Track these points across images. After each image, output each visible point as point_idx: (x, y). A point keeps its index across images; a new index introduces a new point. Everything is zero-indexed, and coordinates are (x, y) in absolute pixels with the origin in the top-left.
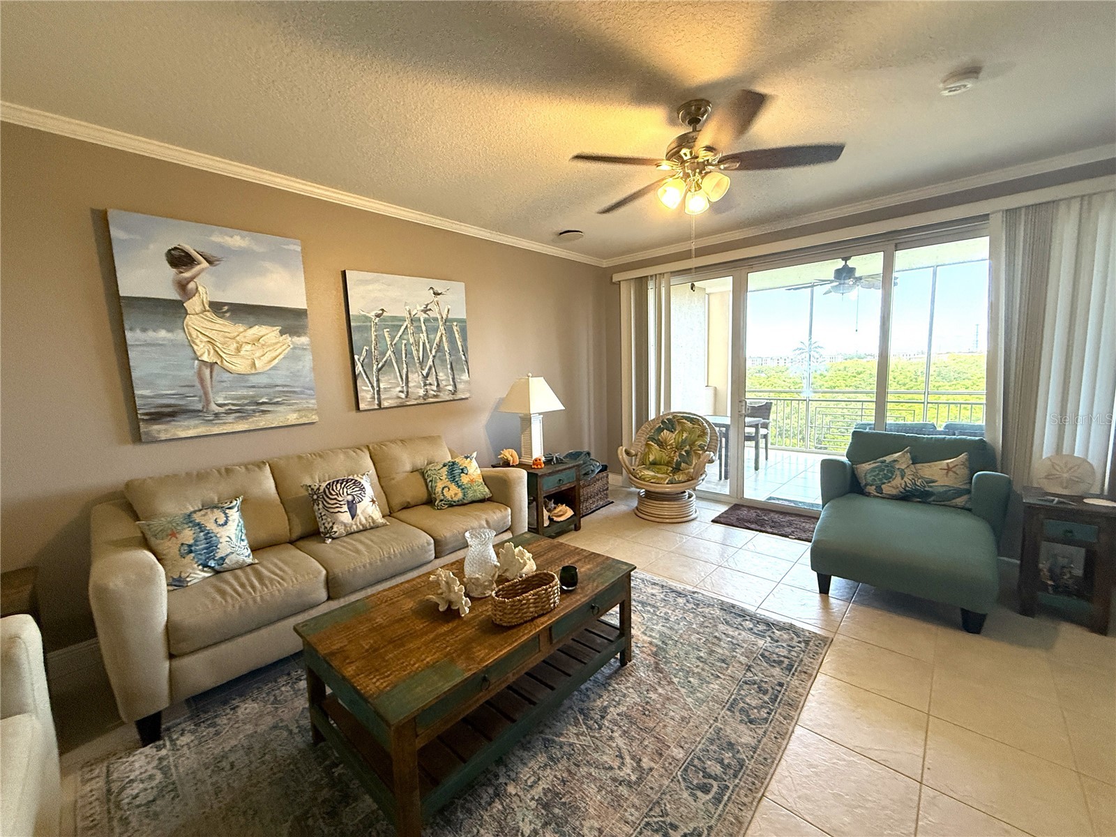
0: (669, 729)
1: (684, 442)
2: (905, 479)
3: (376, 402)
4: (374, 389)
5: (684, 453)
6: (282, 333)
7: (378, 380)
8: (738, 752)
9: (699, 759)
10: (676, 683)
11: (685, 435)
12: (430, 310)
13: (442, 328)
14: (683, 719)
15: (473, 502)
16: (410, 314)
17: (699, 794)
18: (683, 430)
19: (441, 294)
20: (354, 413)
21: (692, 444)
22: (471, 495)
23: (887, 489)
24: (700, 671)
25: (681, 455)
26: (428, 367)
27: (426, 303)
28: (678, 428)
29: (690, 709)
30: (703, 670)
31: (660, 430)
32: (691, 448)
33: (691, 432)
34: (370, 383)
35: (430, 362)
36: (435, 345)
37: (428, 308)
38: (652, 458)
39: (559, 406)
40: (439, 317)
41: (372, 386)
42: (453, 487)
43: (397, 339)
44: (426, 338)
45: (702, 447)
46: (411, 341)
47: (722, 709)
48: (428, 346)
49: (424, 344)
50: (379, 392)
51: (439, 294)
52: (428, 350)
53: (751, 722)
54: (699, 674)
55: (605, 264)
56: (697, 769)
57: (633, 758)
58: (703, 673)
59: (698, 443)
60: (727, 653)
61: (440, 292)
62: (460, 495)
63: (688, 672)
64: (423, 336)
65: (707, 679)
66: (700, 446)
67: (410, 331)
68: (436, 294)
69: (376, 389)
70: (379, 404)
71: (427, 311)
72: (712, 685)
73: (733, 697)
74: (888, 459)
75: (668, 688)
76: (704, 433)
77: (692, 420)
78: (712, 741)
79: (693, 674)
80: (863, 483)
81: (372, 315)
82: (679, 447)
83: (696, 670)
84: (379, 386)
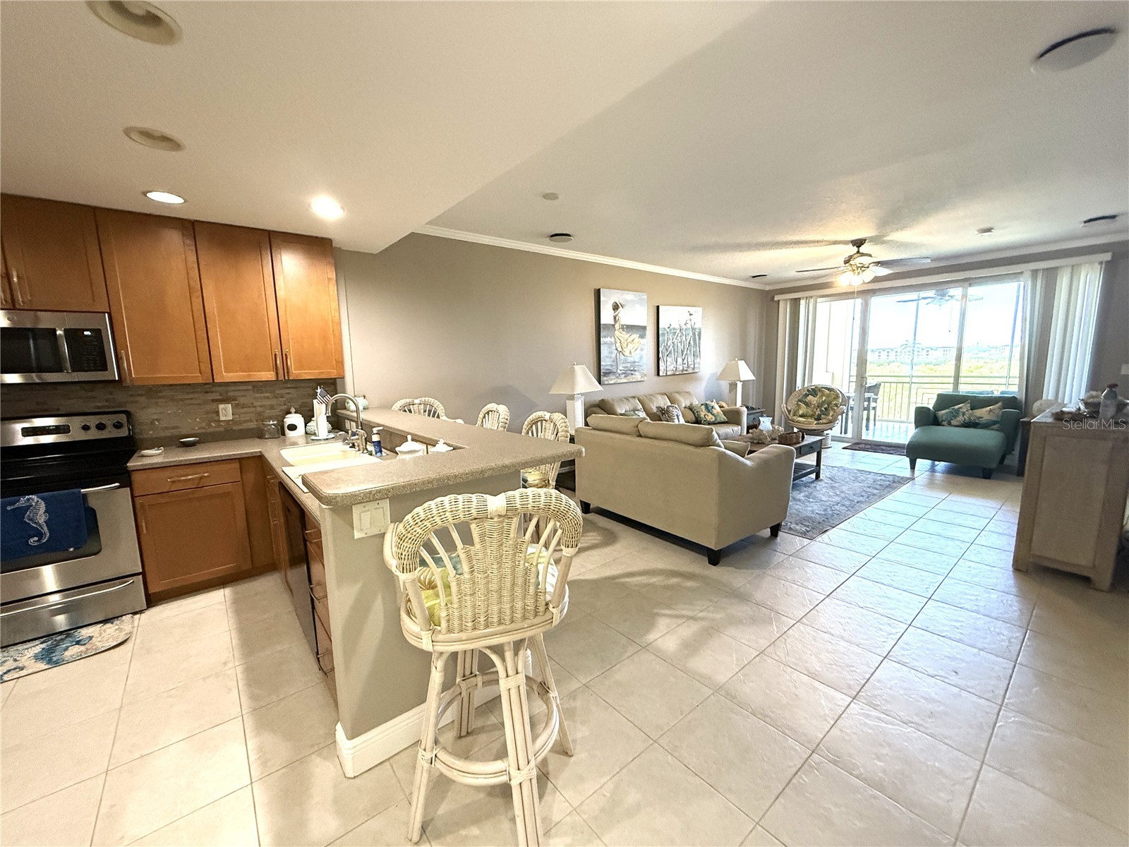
1: (823, 402)
2: (965, 417)
5: (823, 409)
11: (824, 398)
12: (688, 323)
15: (719, 423)
16: (680, 326)
18: (823, 395)
20: (656, 377)
21: (829, 404)
22: (718, 420)
23: (953, 422)
25: (821, 411)
27: (686, 320)
28: (819, 394)
31: (806, 395)
32: (828, 406)
33: (828, 396)
38: (801, 412)
39: (753, 378)
40: (691, 327)
42: (709, 414)
45: (836, 405)
55: (768, 288)
59: (834, 402)
62: (714, 419)
66: (835, 404)
67: (679, 335)
68: (691, 315)
71: (686, 324)
74: (956, 407)
76: (837, 397)
77: (829, 389)
80: (940, 420)
82: (819, 406)
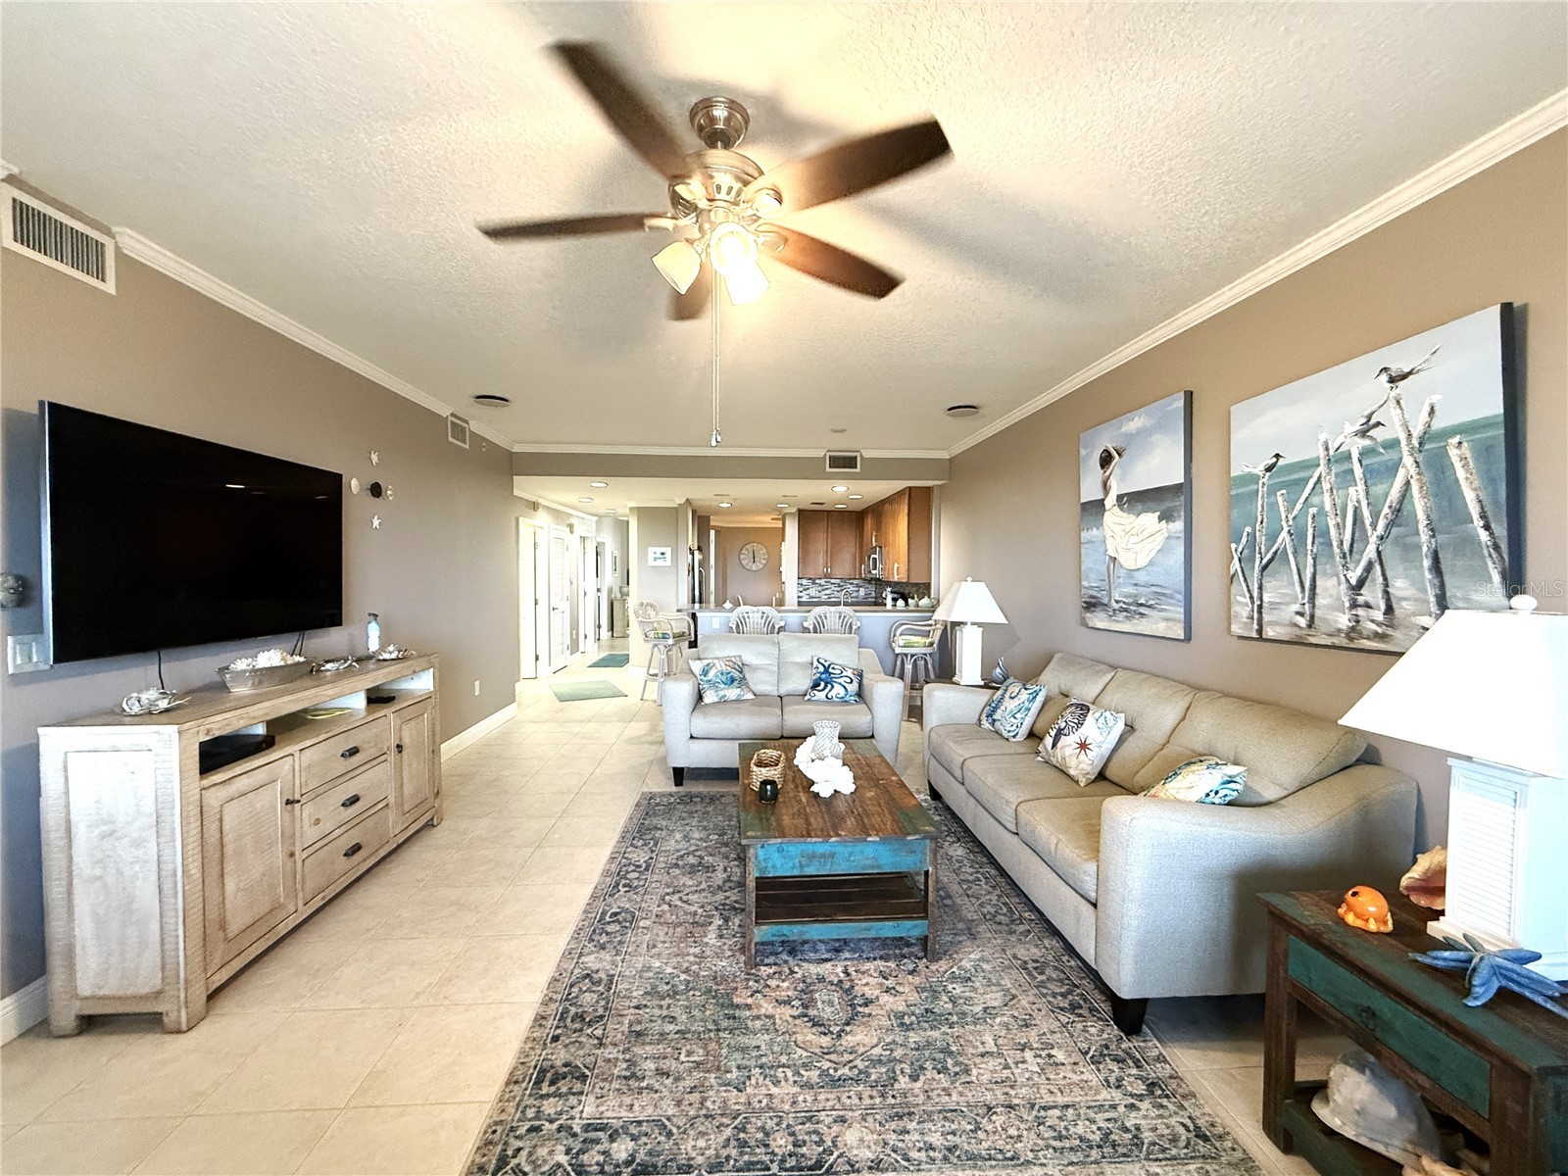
0: (661, 934)
3: (1256, 627)
4: (1253, 603)
6: (1160, 519)
7: (1260, 588)
8: (595, 946)
9: (626, 927)
10: (681, 975)
12: (1379, 424)
13: (1408, 460)
14: (654, 946)
16: (1327, 449)
17: (618, 910)
19: (1410, 373)
20: (1223, 637)
24: (662, 1003)
26: (1363, 563)
27: (1367, 413)
29: (651, 957)
30: (661, 1007)
34: (1249, 591)
35: (1370, 552)
36: (1386, 510)
37: (1372, 422)
40: (1402, 437)
41: (1251, 597)
43: (1299, 506)
44: (1362, 495)
46: (1328, 507)
47: (620, 972)
48: (1366, 512)
49: (1357, 510)
50: (1260, 607)
51: (1404, 377)
52: (1368, 522)
53: (588, 975)
54: (663, 998)
56: (625, 920)
57: (676, 906)
58: (658, 1002)
60: (639, 1050)
61: (1407, 370)
63: (676, 993)
64: (1356, 493)
65: (649, 998)
67: (1326, 486)
68: (1397, 379)
69: (1257, 603)
70: (1260, 631)
71: (1368, 431)
72: (642, 993)
73: (612, 991)
75: (686, 965)
78: (621, 943)
79: (668, 995)
81: (1259, 470)
83: (668, 1001)
84: (1261, 599)
